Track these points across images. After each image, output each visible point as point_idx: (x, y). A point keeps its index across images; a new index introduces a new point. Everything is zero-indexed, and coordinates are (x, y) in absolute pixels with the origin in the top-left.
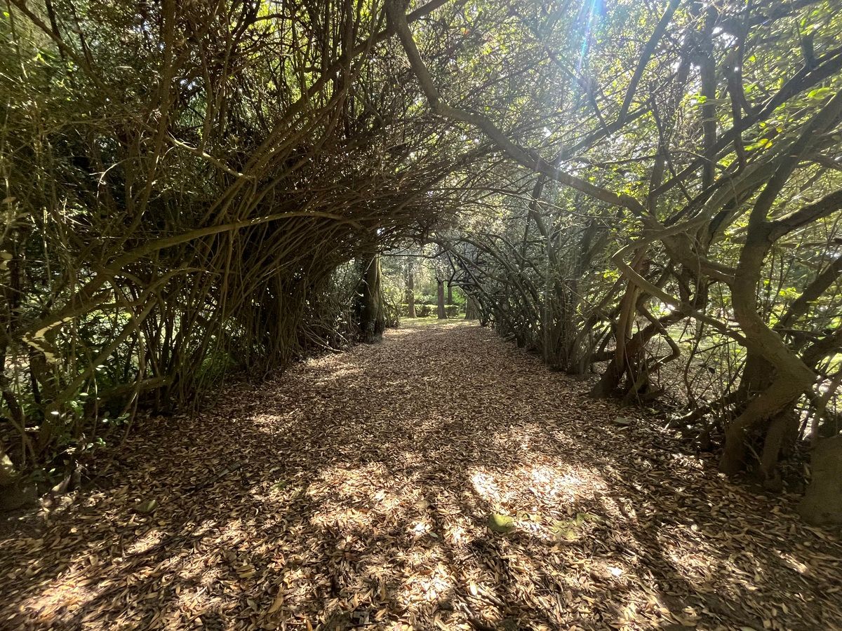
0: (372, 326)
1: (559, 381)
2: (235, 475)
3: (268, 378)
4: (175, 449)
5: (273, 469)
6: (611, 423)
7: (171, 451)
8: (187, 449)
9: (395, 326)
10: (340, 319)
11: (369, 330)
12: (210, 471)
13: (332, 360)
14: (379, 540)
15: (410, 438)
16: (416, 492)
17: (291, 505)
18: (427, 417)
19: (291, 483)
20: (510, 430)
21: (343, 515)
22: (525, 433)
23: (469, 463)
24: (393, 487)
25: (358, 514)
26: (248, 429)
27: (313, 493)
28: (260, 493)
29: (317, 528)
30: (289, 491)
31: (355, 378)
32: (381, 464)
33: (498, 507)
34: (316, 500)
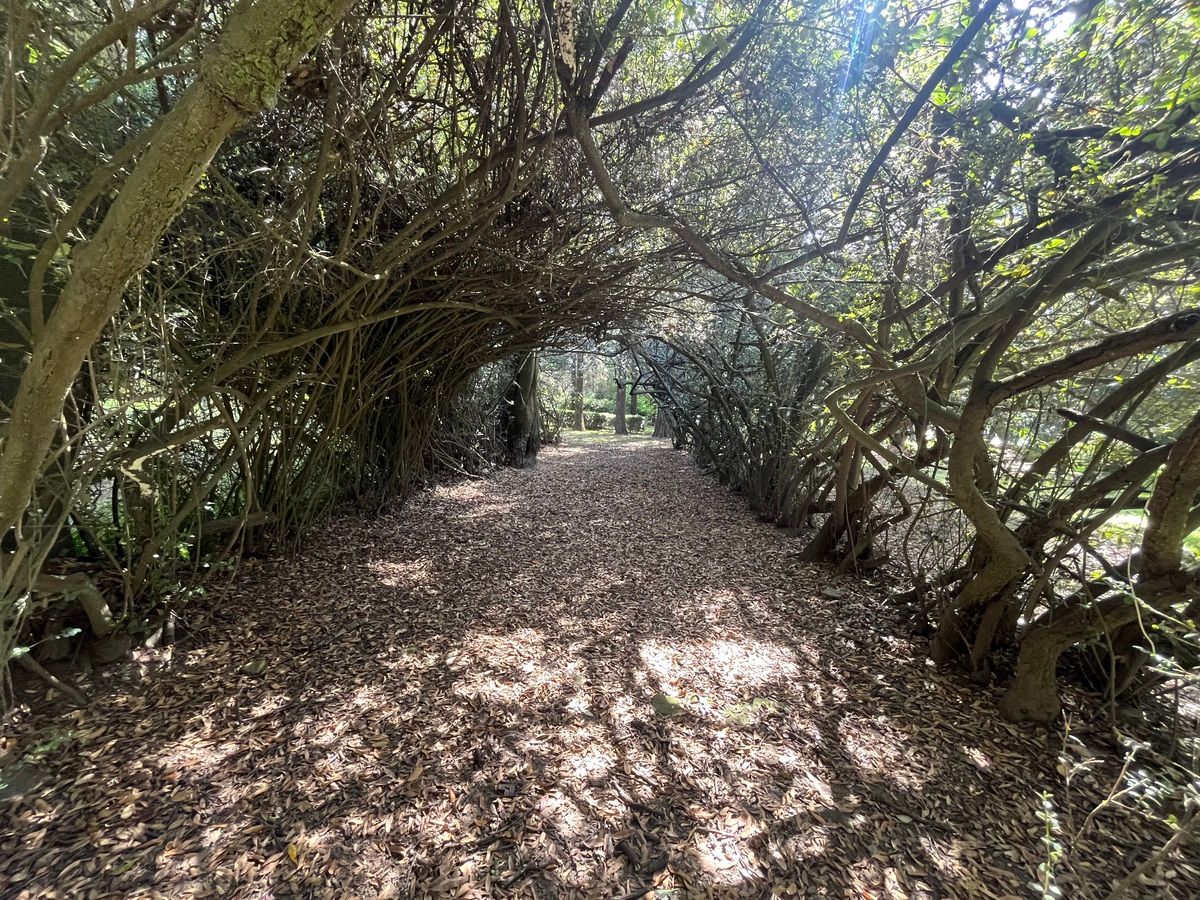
0: (523, 444)
1: (765, 535)
2: (354, 636)
3: (385, 511)
4: (276, 600)
5: (399, 631)
6: (819, 595)
7: (272, 604)
8: (291, 601)
9: (556, 443)
10: (480, 434)
11: (519, 449)
12: (323, 630)
13: (468, 490)
14: (526, 716)
15: (567, 601)
16: (571, 666)
17: (424, 674)
18: (590, 574)
19: (422, 648)
20: (692, 598)
21: (485, 687)
22: (711, 601)
23: (637, 635)
24: (543, 660)
25: (503, 687)
26: (363, 579)
27: (449, 661)
28: (386, 659)
29: (456, 700)
30: (420, 658)
31: (499, 517)
32: (532, 631)
33: (665, 687)
34: (453, 669)
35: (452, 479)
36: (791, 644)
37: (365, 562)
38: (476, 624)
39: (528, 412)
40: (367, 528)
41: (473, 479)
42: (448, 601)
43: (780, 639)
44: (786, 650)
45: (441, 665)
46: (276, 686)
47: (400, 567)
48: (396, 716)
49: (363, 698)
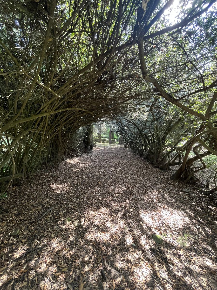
0: (89, 147)
2: (49, 214)
3: (54, 168)
4: (23, 202)
6: (182, 191)
8: (28, 201)
9: (95, 146)
10: (79, 145)
11: (88, 149)
12: (39, 212)
13: (76, 160)
14: (114, 248)
15: (112, 196)
16: (122, 223)
17: (75, 230)
18: (116, 187)
19: (72, 218)
20: (147, 193)
21: (97, 235)
22: (153, 195)
23: (137, 209)
24: (112, 220)
25: (103, 234)
26: (50, 191)
27: (82, 223)
28: (61, 224)
29: (88, 242)
30: (72, 223)
31: (86, 168)
32: (105, 209)
33: (154, 230)
34: (84, 227)
35: (71, 157)
36: (183, 210)
37: (50, 184)
38: (87, 207)
39: (90, 139)
40: (50, 173)
41: (77, 157)
42: (77, 198)
43: (178, 208)
44: (182, 212)
45: (80, 225)
46: (23, 241)
47: (60, 186)
48: (68, 253)
49: (55, 244)
